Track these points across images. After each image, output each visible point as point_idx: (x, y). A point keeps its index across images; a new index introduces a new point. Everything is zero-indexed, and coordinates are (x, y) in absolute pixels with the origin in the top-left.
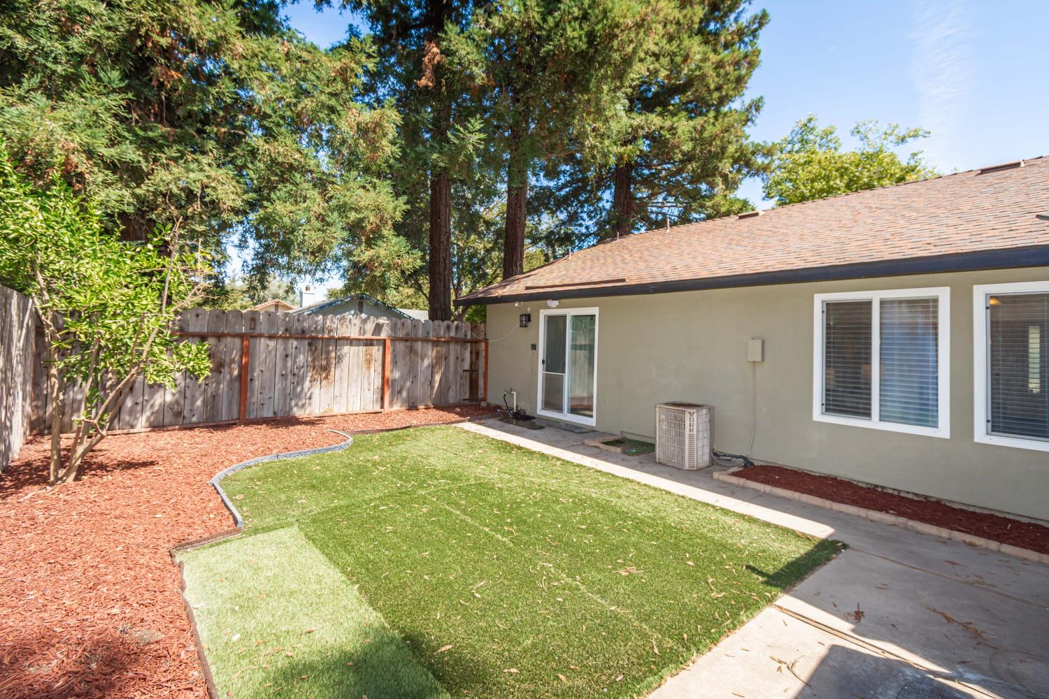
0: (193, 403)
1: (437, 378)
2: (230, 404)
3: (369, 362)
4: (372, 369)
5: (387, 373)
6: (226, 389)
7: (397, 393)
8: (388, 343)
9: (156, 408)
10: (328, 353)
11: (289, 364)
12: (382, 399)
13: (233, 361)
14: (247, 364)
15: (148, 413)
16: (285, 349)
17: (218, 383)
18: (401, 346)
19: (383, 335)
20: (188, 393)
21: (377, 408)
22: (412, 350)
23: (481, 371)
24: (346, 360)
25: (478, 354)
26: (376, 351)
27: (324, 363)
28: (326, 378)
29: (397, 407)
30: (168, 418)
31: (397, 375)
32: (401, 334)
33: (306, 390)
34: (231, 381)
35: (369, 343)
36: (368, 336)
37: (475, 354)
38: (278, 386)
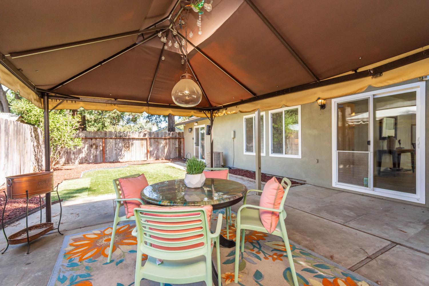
0: (90, 157)
1: (166, 150)
2: (100, 157)
3: (142, 145)
4: (143, 148)
5: (148, 148)
6: (99, 153)
7: (151, 155)
8: (148, 139)
9: (80, 158)
10: (129, 143)
11: (117, 146)
12: (147, 156)
13: (100, 145)
14: (104, 146)
15: (78, 159)
16: (115, 142)
17: (97, 152)
18: (152, 140)
19: (146, 137)
20: (89, 154)
21: (146, 159)
22: (157, 142)
23: (182, 148)
24: (134, 145)
25: (181, 142)
26: (144, 142)
27: (128, 145)
28: (129, 150)
29: (152, 159)
30: (84, 161)
31: (152, 149)
32: (153, 137)
33: (122, 154)
34: (100, 151)
35: (142, 139)
36: (142, 137)
37: (180, 143)
38: (114, 152)
